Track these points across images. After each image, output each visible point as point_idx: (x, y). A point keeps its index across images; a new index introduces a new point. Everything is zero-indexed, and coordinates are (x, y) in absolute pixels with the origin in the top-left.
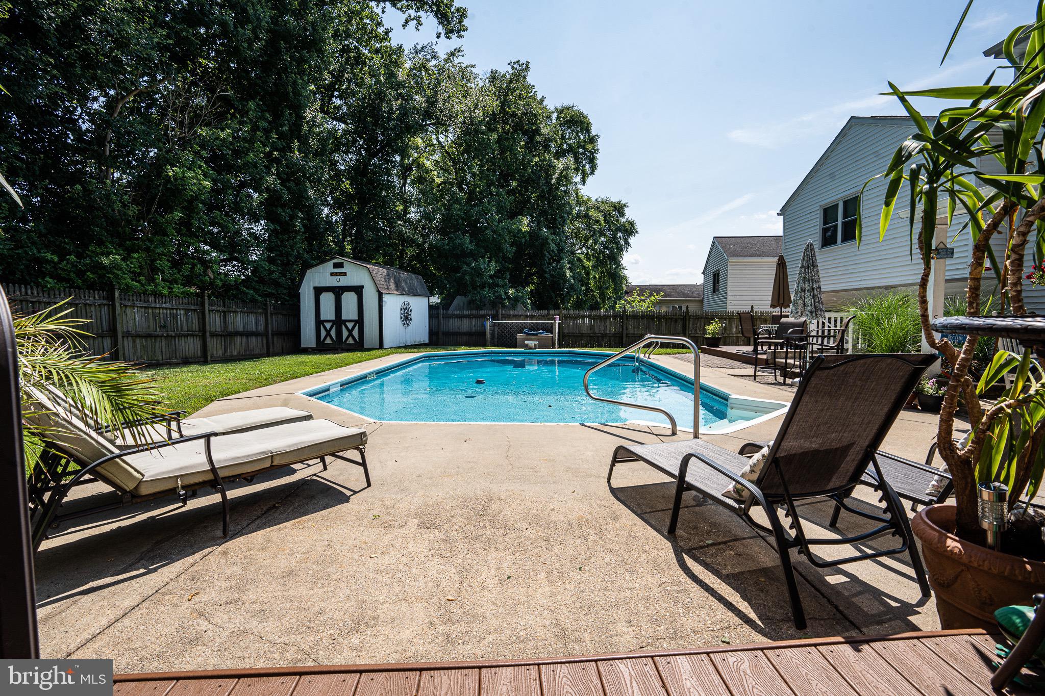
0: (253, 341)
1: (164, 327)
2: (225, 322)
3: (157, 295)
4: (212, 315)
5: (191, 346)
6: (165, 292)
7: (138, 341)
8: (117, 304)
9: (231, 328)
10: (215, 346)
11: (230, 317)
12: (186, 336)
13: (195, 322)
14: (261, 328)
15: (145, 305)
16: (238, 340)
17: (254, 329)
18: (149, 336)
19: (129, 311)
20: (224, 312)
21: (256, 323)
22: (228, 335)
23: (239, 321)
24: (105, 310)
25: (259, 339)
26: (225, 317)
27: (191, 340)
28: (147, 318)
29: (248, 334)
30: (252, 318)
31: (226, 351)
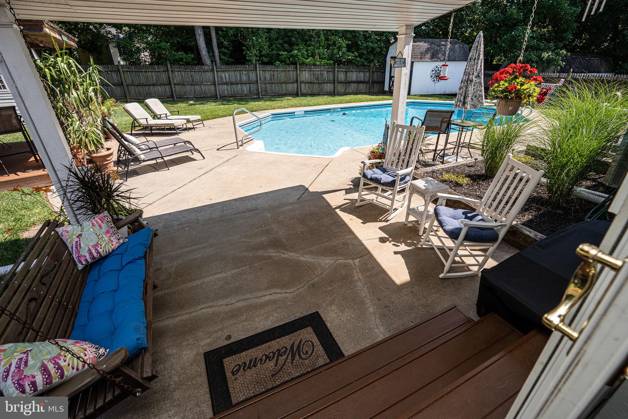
0: (361, 86)
1: (317, 79)
2: (346, 76)
3: (315, 65)
4: (340, 73)
5: (329, 87)
6: (318, 63)
7: (307, 85)
8: (298, 70)
9: (349, 79)
10: (340, 88)
11: (349, 74)
12: (327, 83)
13: (331, 76)
14: (367, 79)
15: (310, 70)
16: (353, 85)
17: (362, 80)
18: (311, 83)
19: (303, 72)
20: (346, 72)
21: (364, 77)
22: (348, 83)
23: (354, 76)
24: (295, 72)
25: (365, 85)
26: (346, 74)
27: (329, 85)
28: (311, 76)
29: (358, 82)
30: (362, 74)
31: (346, 90)
